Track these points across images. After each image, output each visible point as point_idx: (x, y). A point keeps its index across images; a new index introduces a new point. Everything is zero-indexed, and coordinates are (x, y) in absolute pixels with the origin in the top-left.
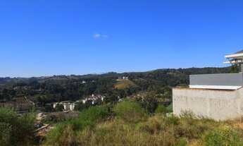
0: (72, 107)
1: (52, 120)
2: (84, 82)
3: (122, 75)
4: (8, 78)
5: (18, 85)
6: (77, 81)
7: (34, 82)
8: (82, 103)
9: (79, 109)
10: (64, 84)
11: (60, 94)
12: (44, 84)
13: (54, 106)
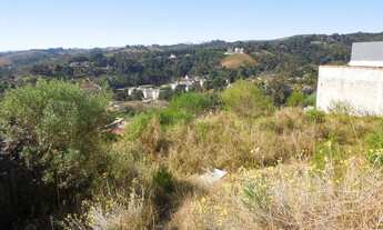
0: (155, 94)
1: (127, 113)
2: (172, 56)
3: (233, 46)
4: (61, 49)
5: (76, 60)
6: (162, 54)
7: (98, 56)
8: (169, 89)
9: (166, 98)
10: (143, 59)
11: (137, 75)
12: (113, 59)
13: (130, 93)
